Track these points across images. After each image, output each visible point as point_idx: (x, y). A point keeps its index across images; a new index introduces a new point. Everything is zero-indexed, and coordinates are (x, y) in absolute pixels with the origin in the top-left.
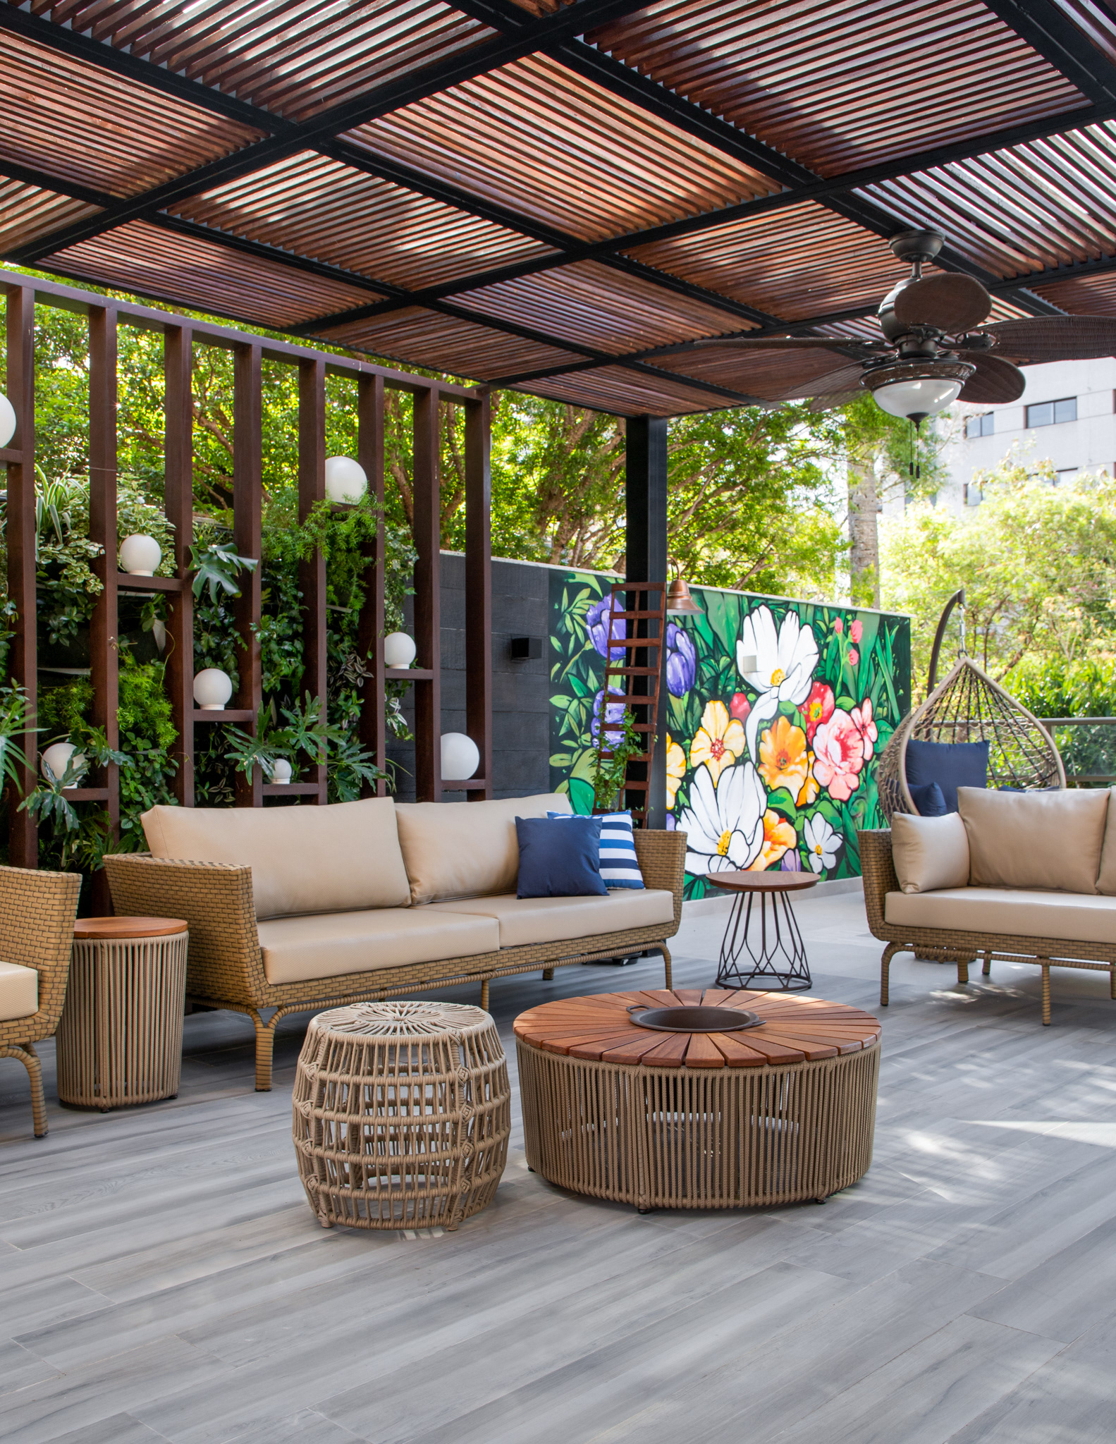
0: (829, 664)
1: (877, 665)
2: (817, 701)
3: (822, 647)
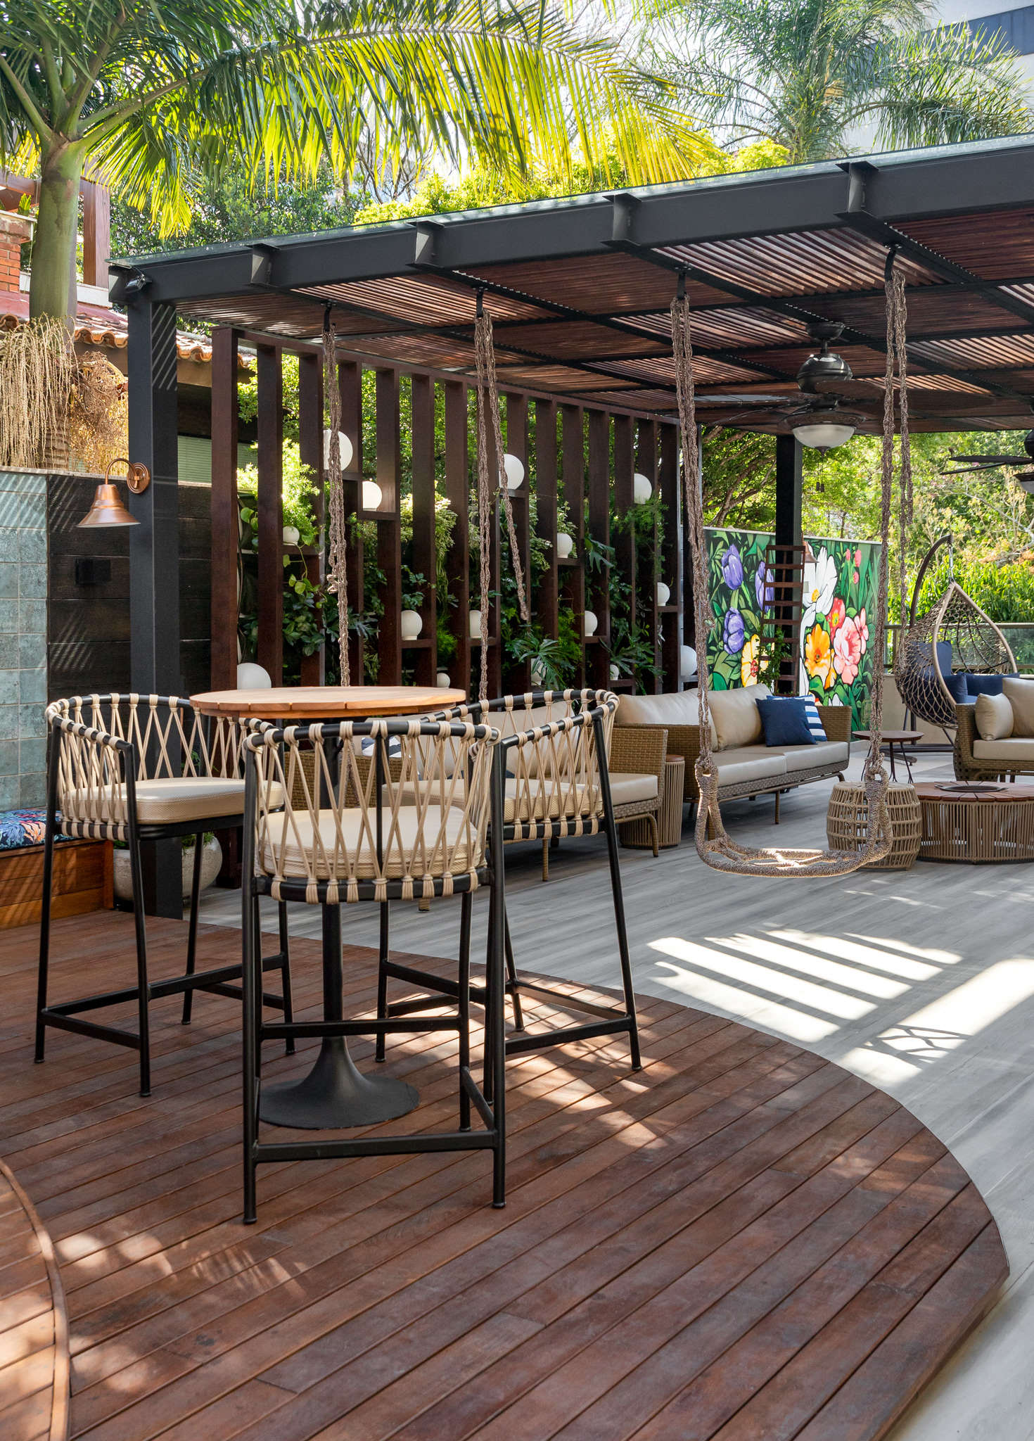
0: (843, 583)
1: (869, 583)
2: (836, 611)
3: (839, 571)
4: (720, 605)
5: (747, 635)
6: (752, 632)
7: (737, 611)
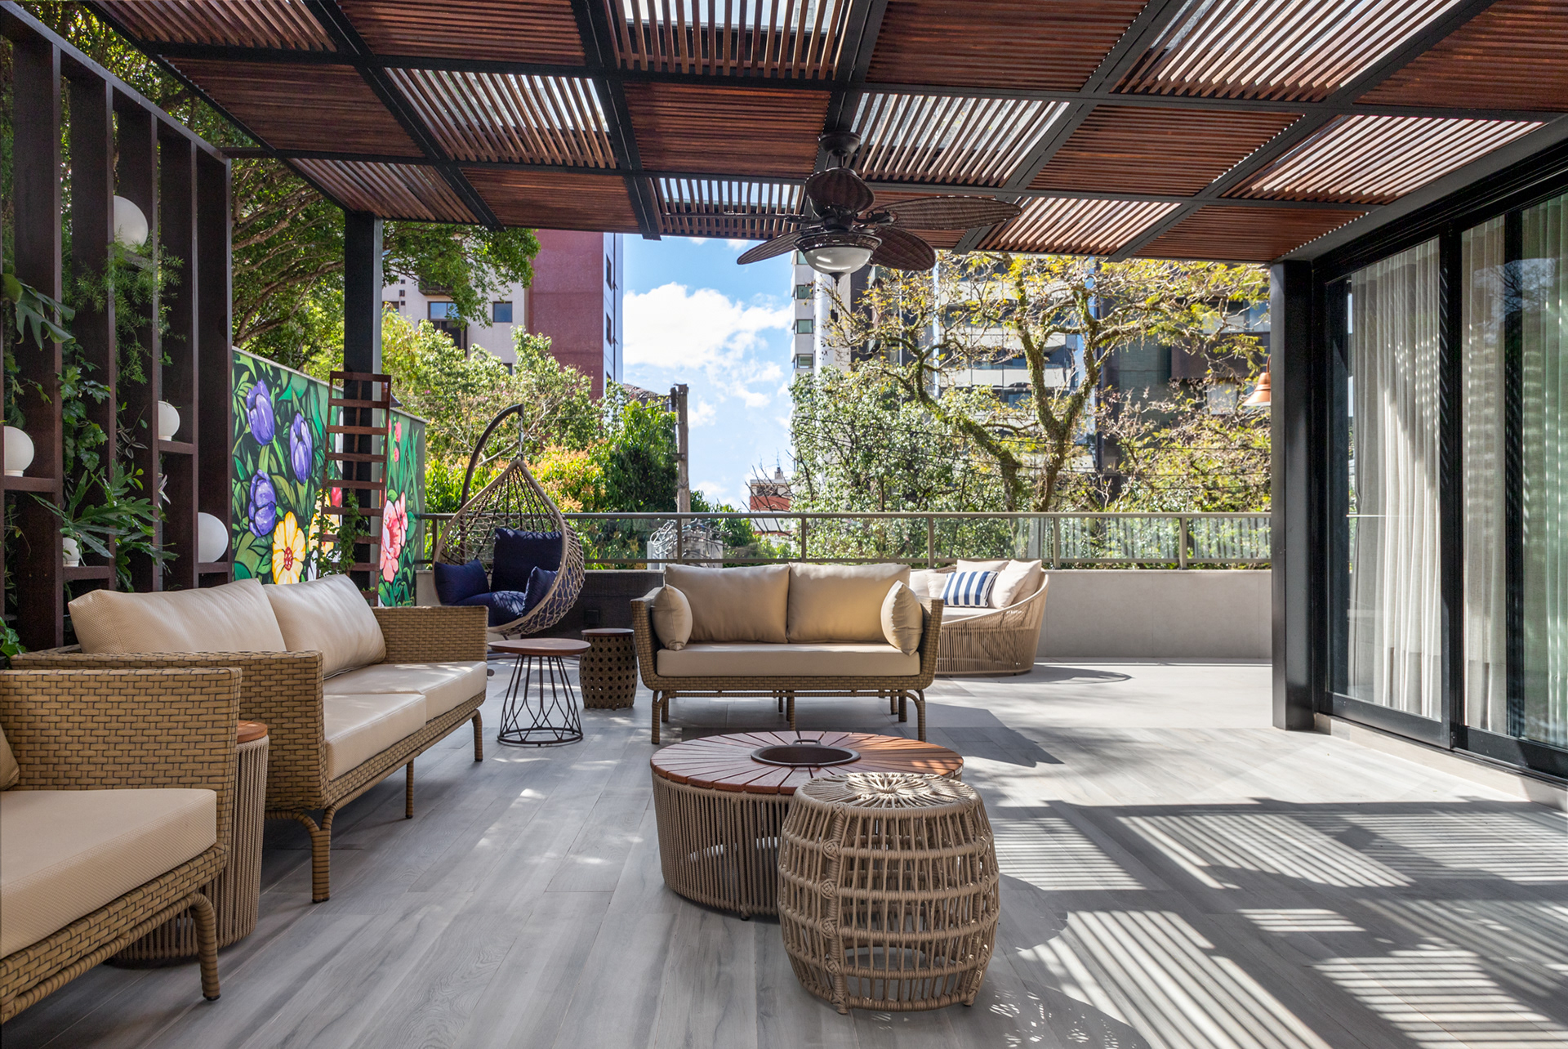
1: (408, 463)
4: (245, 464)
5: (279, 511)
6: (288, 508)
7: (266, 476)
